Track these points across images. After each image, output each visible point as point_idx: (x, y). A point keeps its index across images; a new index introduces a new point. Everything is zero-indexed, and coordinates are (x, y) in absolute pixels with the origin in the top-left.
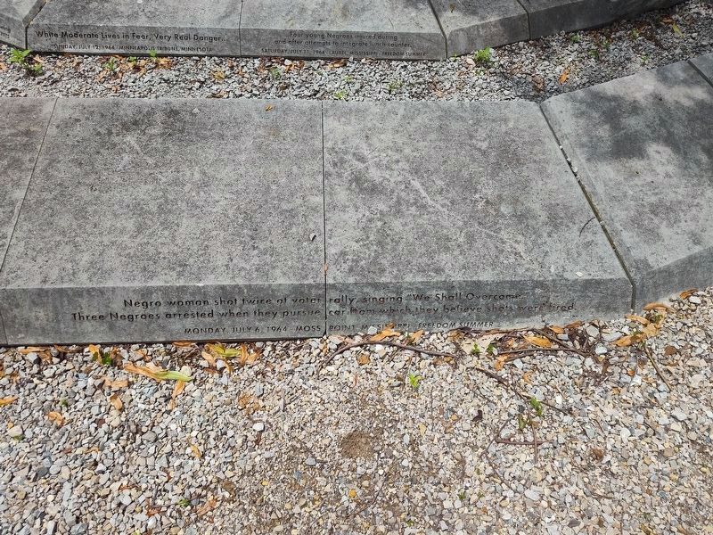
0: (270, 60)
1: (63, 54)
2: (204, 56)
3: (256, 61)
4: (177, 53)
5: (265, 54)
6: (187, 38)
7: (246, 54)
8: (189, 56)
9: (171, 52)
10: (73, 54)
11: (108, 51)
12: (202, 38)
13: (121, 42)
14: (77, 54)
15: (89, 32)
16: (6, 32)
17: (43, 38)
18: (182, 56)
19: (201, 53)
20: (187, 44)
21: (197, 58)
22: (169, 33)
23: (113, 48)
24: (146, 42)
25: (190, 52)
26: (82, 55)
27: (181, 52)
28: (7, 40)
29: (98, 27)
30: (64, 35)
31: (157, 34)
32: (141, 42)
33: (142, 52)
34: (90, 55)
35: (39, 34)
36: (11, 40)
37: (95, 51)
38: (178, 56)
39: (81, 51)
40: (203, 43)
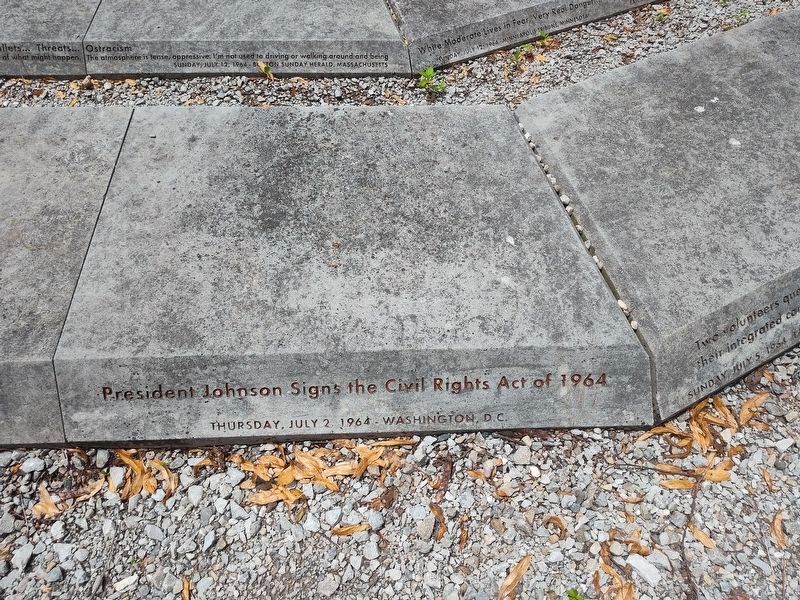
0: (641, 10)
1: (448, 66)
2: (581, 25)
3: (628, 15)
4: (557, 29)
5: (634, 6)
6: (564, 9)
7: (618, 11)
8: (568, 30)
9: (552, 30)
10: (457, 63)
11: (492, 48)
12: (576, 7)
13: (503, 34)
14: (460, 63)
15: (471, 32)
16: (383, 60)
17: (427, 53)
18: (560, 32)
19: (578, 22)
20: (565, 16)
21: (576, 29)
22: (547, 9)
23: (497, 43)
24: (527, 26)
25: (569, 25)
26: (466, 61)
27: (561, 27)
28: (385, 70)
29: (480, 24)
30: (447, 43)
31: (535, 14)
32: (522, 28)
33: (525, 38)
34: (473, 59)
35: (422, 50)
36: (391, 68)
37: (480, 51)
38: (556, 33)
39: (466, 56)
40: (578, 11)
